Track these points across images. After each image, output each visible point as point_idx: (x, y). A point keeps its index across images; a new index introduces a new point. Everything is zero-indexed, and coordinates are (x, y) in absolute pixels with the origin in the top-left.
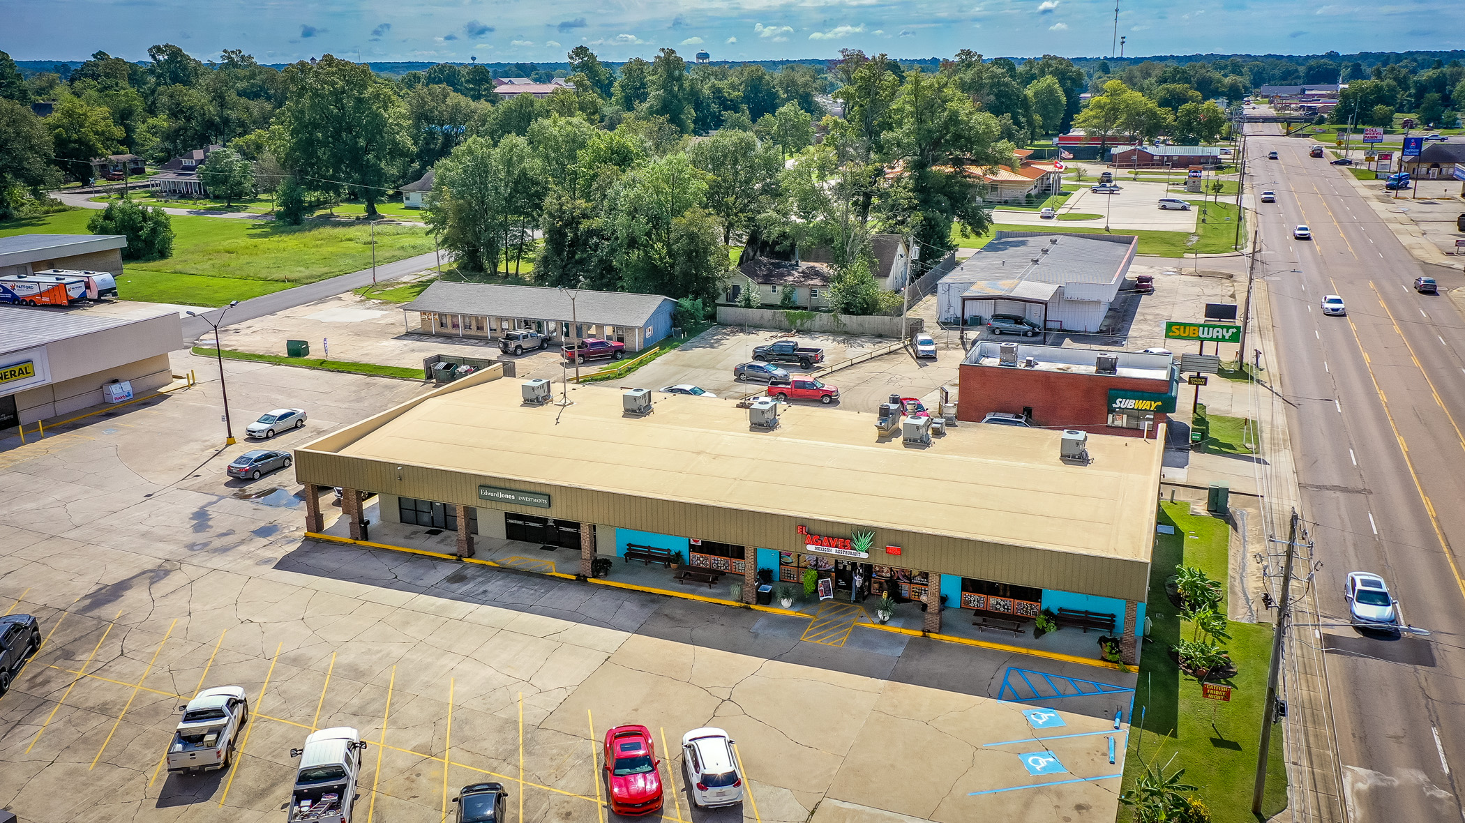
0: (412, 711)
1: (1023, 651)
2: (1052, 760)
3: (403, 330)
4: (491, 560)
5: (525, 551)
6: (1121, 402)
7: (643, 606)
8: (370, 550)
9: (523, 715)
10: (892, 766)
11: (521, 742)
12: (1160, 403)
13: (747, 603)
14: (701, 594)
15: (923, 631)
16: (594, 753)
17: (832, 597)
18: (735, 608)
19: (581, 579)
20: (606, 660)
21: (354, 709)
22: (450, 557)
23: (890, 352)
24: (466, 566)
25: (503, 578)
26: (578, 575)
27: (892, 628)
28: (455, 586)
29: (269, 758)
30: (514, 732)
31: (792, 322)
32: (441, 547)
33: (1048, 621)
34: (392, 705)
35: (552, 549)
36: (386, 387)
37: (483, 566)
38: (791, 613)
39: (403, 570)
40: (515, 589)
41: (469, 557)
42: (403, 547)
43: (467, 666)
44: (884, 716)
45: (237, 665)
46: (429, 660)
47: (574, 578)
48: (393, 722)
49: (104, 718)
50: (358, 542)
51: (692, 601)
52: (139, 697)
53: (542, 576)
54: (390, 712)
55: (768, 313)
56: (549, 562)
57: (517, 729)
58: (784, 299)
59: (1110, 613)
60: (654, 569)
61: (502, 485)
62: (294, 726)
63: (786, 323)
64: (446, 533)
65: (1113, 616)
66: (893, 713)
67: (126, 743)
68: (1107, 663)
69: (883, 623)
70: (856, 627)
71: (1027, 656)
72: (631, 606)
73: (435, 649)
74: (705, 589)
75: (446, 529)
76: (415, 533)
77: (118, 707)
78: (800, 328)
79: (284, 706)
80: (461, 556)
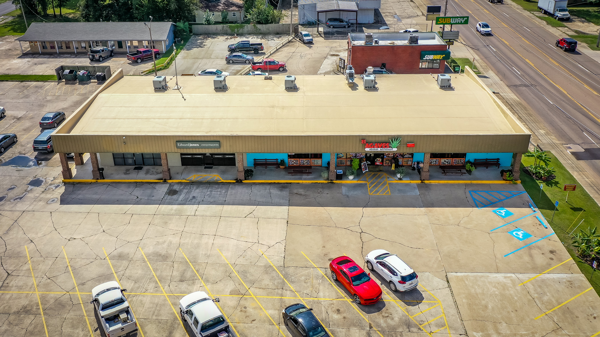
0: (212, 273)
1: (469, 182)
2: (522, 232)
3: (19, 52)
4: (184, 179)
5: (198, 171)
6: (427, 57)
7: (281, 190)
8: (109, 184)
9: (271, 261)
10: (461, 250)
11: (283, 277)
12: (444, 56)
13: (331, 180)
14: (305, 179)
15: (421, 180)
16: (324, 275)
17: (368, 170)
18: (326, 184)
19: (239, 182)
20: (287, 223)
21: (178, 278)
22: (159, 181)
23: (289, 42)
24: (170, 184)
25: (197, 188)
26: (236, 179)
27: (406, 181)
28: (175, 197)
29: (154, 317)
30: (274, 272)
31: (233, 30)
32: (149, 176)
33: (472, 167)
34: (197, 271)
35: (211, 168)
36: (36, 87)
37: (181, 183)
38: (355, 182)
39: (138, 192)
40: (208, 193)
41: (170, 179)
42: (128, 179)
43: (219, 241)
44: (437, 225)
45: (88, 266)
46: (196, 241)
47: (235, 181)
48: (207, 281)
49: (32, 317)
50: (99, 181)
51: (302, 184)
52: (43, 298)
53: (216, 183)
54: (200, 276)
55: (220, 27)
56: (214, 175)
57: (274, 270)
58: (223, 19)
59: (497, 158)
60: (271, 170)
61: (190, 139)
62: (153, 296)
63: (229, 31)
64: (145, 168)
65: (498, 159)
66: (440, 224)
67: (59, 329)
68: (506, 182)
69: (400, 179)
70: (390, 184)
71: (471, 185)
72: (275, 191)
73: (194, 235)
74: (304, 176)
75: (144, 165)
76: (128, 170)
77: (35, 307)
78: (238, 33)
79: (137, 285)
80: (165, 180)
